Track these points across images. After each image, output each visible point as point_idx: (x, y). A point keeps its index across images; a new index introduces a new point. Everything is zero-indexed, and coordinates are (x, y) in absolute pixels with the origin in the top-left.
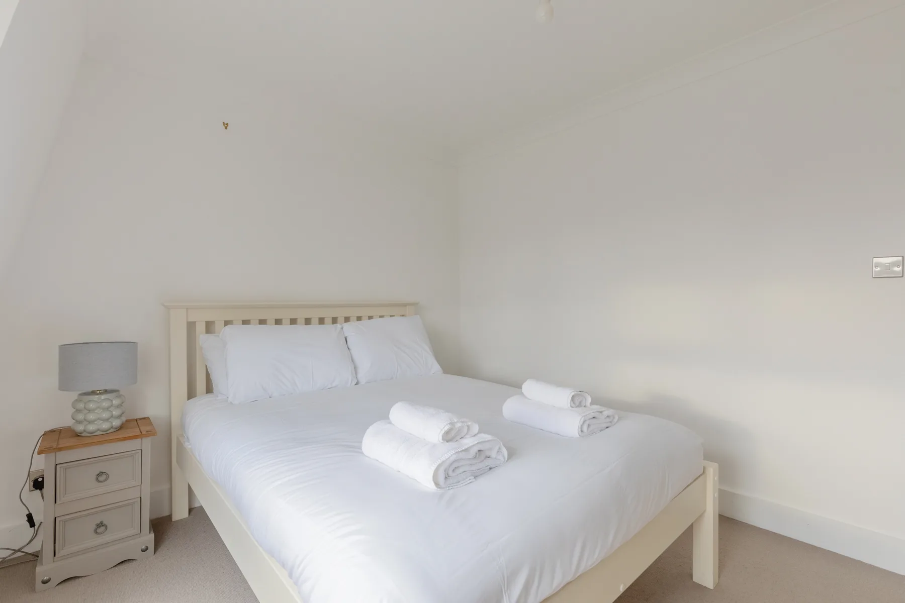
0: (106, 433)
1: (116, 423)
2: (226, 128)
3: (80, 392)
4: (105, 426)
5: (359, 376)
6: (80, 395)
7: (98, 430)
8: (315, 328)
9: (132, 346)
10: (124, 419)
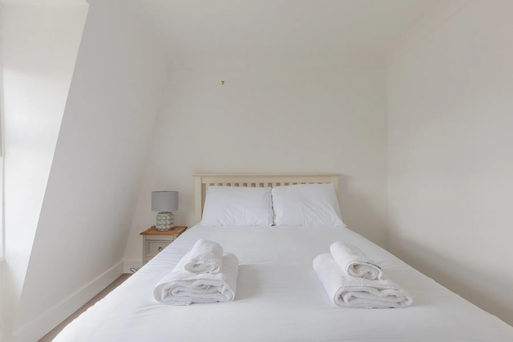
0: (165, 230)
1: (168, 227)
2: (223, 84)
3: (159, 212)
4: (164, 227)
5: (275, 221)
6: (159, 213)
7: (162, 229)
8: (250, 189)
9: (176, 194)
10: (172, 226)
